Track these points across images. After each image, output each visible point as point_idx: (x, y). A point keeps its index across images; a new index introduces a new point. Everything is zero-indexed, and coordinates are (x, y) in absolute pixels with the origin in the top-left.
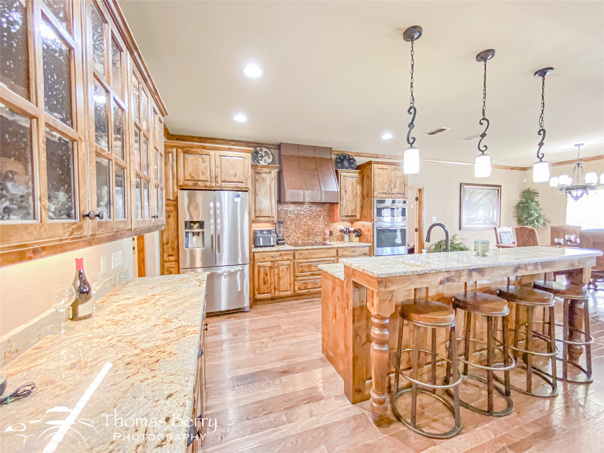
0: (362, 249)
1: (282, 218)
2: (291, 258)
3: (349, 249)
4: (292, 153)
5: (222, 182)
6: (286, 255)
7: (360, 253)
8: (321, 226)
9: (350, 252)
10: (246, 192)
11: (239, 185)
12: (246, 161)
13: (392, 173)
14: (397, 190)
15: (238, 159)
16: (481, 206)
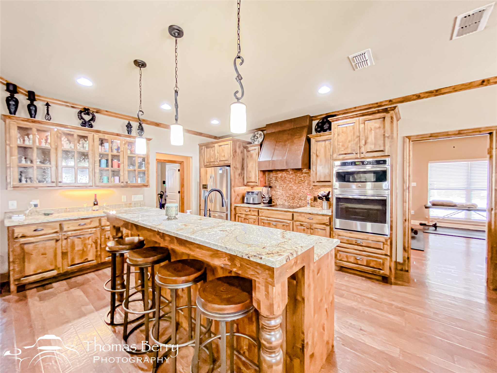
0: (320, 217)
1: (273, 183)
2: (257, 214)
3: (305, 215)
4: (273, 131)
5: (220, 161)
6: (253, 211)
7: (317, 221)
8: (305, 191)
9: (306, 218)
10: (229, 166)
11: (226, 162)
12: (229, 146)
13: (362, 126)
14: (371, 147)
15: (226, 146)
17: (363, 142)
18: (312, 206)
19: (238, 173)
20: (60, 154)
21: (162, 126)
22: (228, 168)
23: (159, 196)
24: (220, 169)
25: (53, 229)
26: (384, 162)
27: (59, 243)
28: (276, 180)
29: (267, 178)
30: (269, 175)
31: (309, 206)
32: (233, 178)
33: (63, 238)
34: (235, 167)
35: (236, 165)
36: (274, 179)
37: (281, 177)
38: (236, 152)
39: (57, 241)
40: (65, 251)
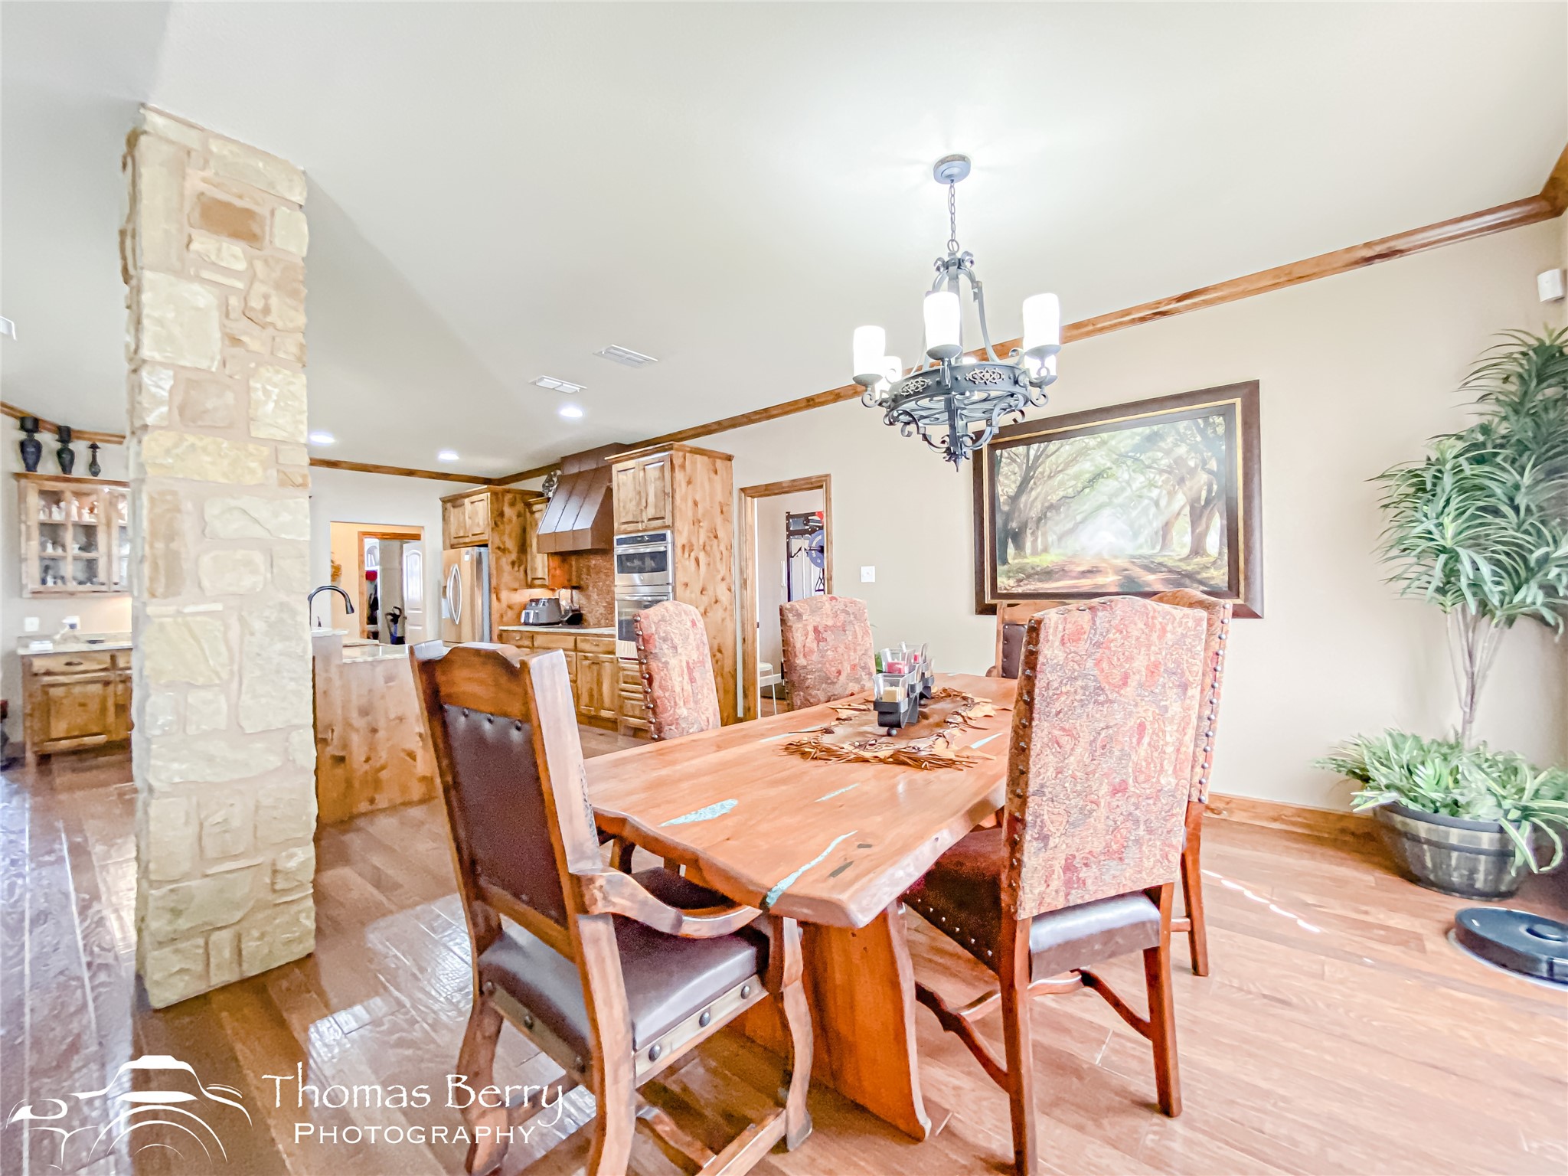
0: (607, 640)
1: (585, 579)
6: (526, 638)
9: (591, 644)
10: (486, 546)
11: (482, 537)
12: (485, 503)
15: (480, 503)
16: (1100, 507)
19: (510, 560)
20: (115, 532)
21: (344, 465)
22: (482, 549)
23: (390, 617)
24: (467, 553)
25: (99, 664)
26: (663, 538)
27: (111, 688)
29: (574, 569)
30: (577, 560)
32: (494, 572)
33: (118, 679)
34: (499, 548)
35: (504, 543)
36: (585, 570)
38: (502, 514)
39: (107, 683)
40: (121, 702)
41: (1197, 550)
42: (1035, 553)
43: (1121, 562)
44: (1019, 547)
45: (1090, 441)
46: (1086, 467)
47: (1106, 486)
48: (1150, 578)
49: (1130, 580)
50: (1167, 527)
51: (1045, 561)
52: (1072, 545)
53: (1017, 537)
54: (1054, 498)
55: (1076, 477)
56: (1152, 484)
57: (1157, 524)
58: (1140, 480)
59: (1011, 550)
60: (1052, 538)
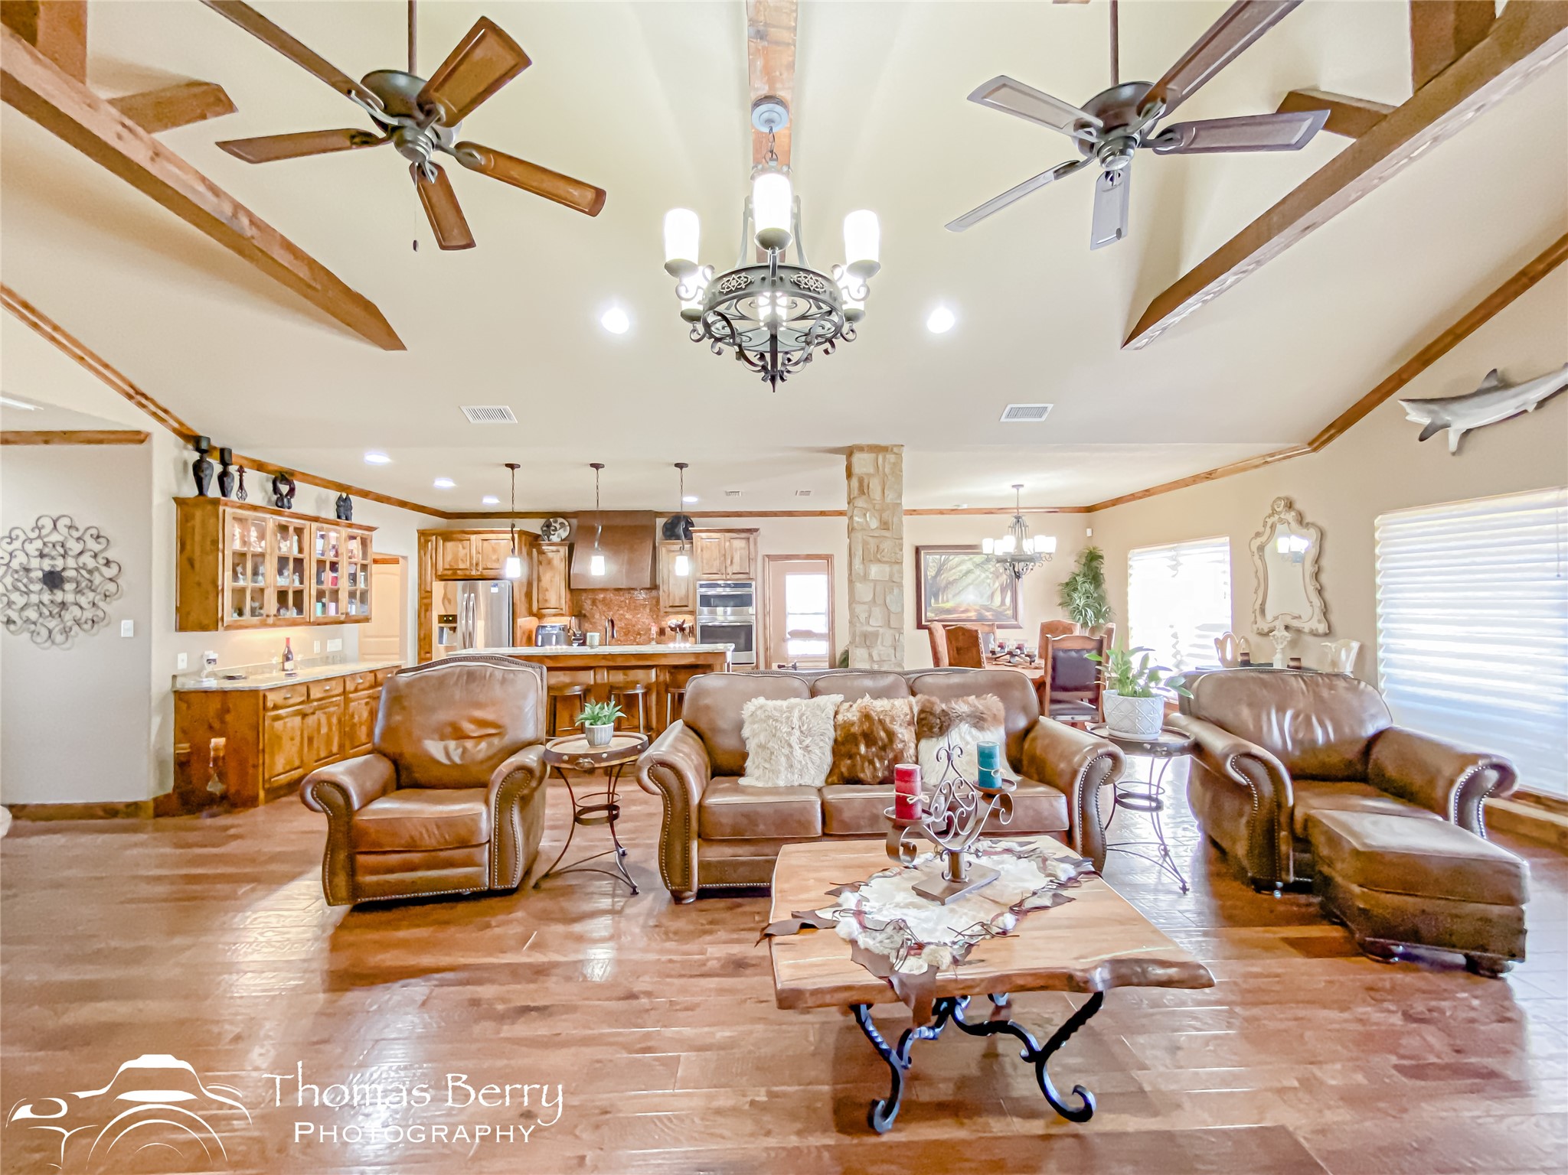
1: (588, 609)
5: (484, 569)
8: (647, 620)
11: (500, 572)
13: (727, 544)
14: (736, 568)
15: (502, 542)
16: (970, 584)
17: (729, 562)
18: (658, 643)
24: (495, 586)
26: (750, 586)
28: (594, 602)
31: (654, 643)
32: (517, 602)
36: (589, 602)
37: (604, 599)
39: (304, 716)
41: (1003, 602)
42: (943, 602)
43: (977, 608)
44: (937, 600)
45: (966, 557)
46: (964, 568)
47: (971, 577)
48: (987, 614)
49: (980, 614)
50: (993, 595)
51: (948, 605)
52: (958, 600)
53: (936, 596)
54: (951, 579)
55: (960, 571)
56: (987, 577)
57: (989, 593)
58: (983, 575)
59: (933, 601)
60: (950, 596)
